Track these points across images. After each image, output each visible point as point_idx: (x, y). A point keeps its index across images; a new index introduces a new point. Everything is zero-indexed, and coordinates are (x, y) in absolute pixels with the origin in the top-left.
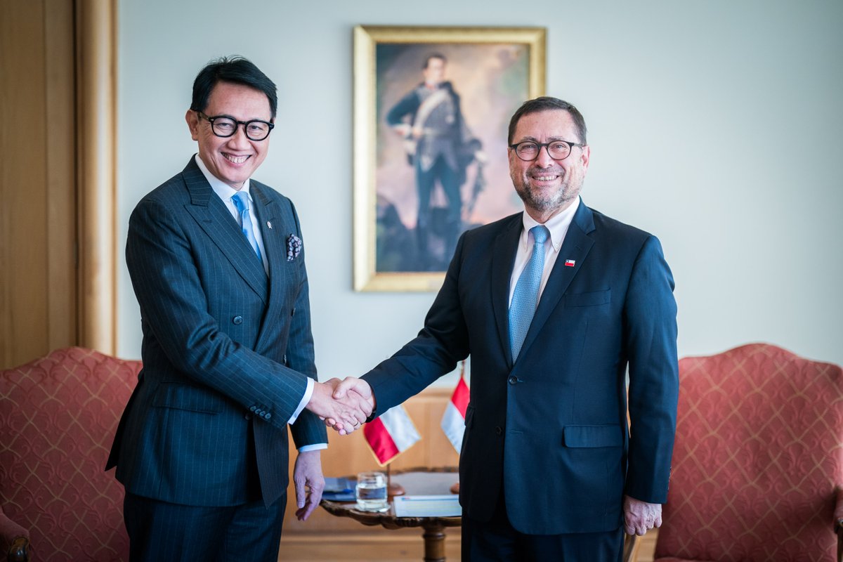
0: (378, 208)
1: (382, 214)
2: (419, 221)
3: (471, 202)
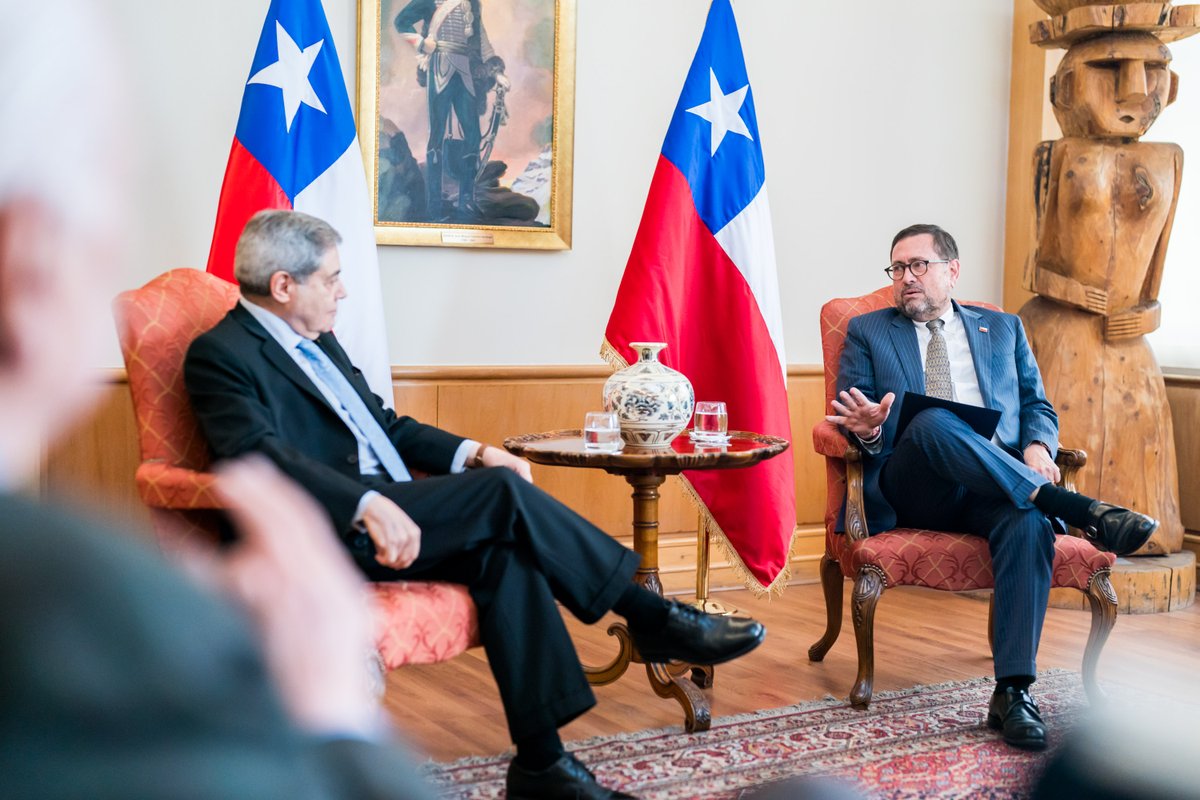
0: (382, 136)
1: (385, 144)
2: (430, 156)
3: (489, 136)
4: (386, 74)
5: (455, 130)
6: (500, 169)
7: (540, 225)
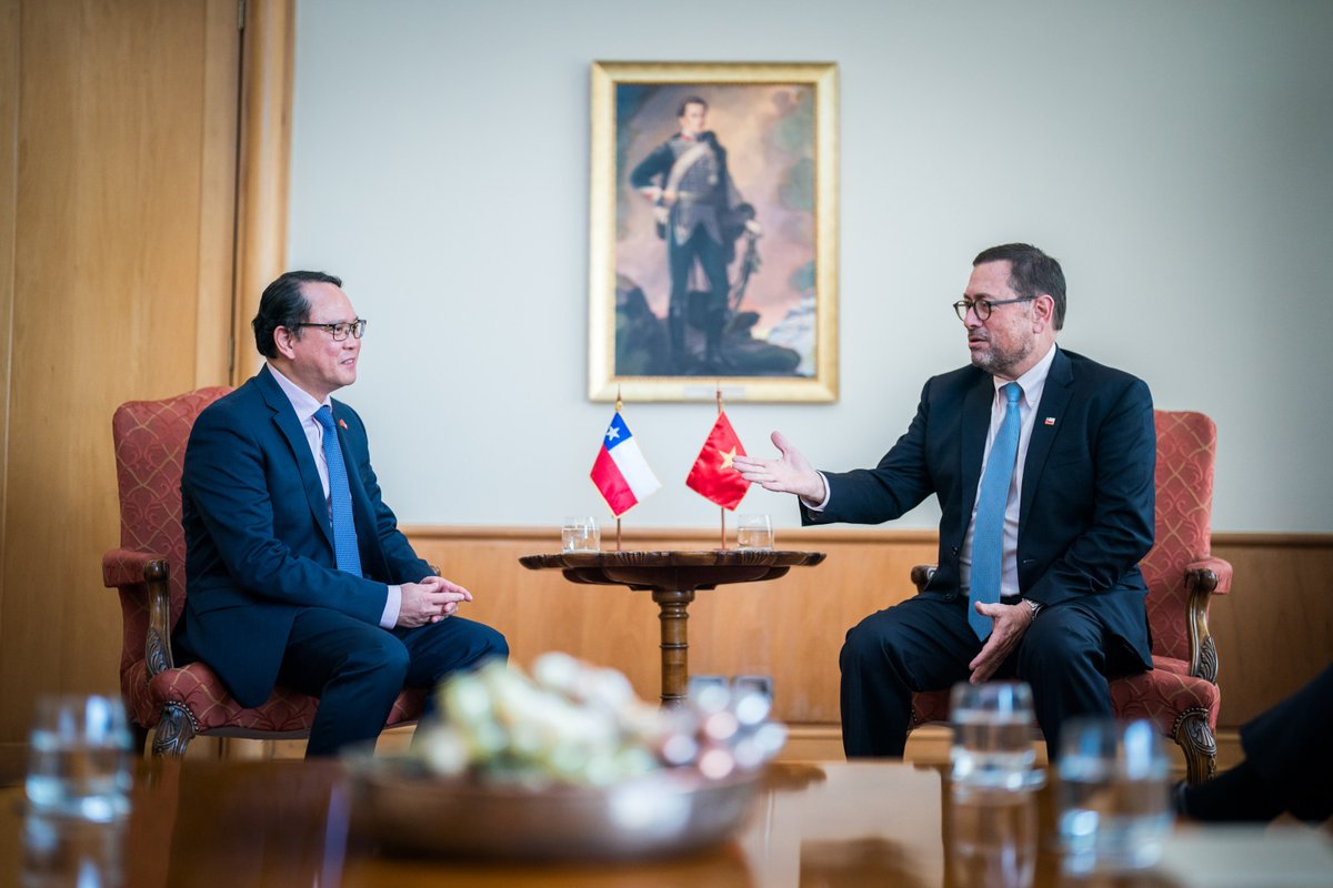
0: (618, 292)
1: (624, 300)
2: (671, 310)
3: (741, 285)
4: (621, 229)
5: (699, 280)
6: (753, 318)
7: (802, 376)
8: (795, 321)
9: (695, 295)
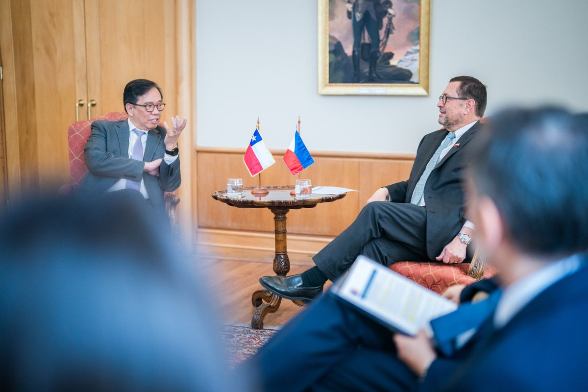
0: (330, 44)
1: (333, 48)
2: (354, 52)
3: (385, 40)
4: (332, 15)
5: (366, 38)
6: (390, 56)
7: (413, 83)
8: (410, 57)
9: (365, 44)
